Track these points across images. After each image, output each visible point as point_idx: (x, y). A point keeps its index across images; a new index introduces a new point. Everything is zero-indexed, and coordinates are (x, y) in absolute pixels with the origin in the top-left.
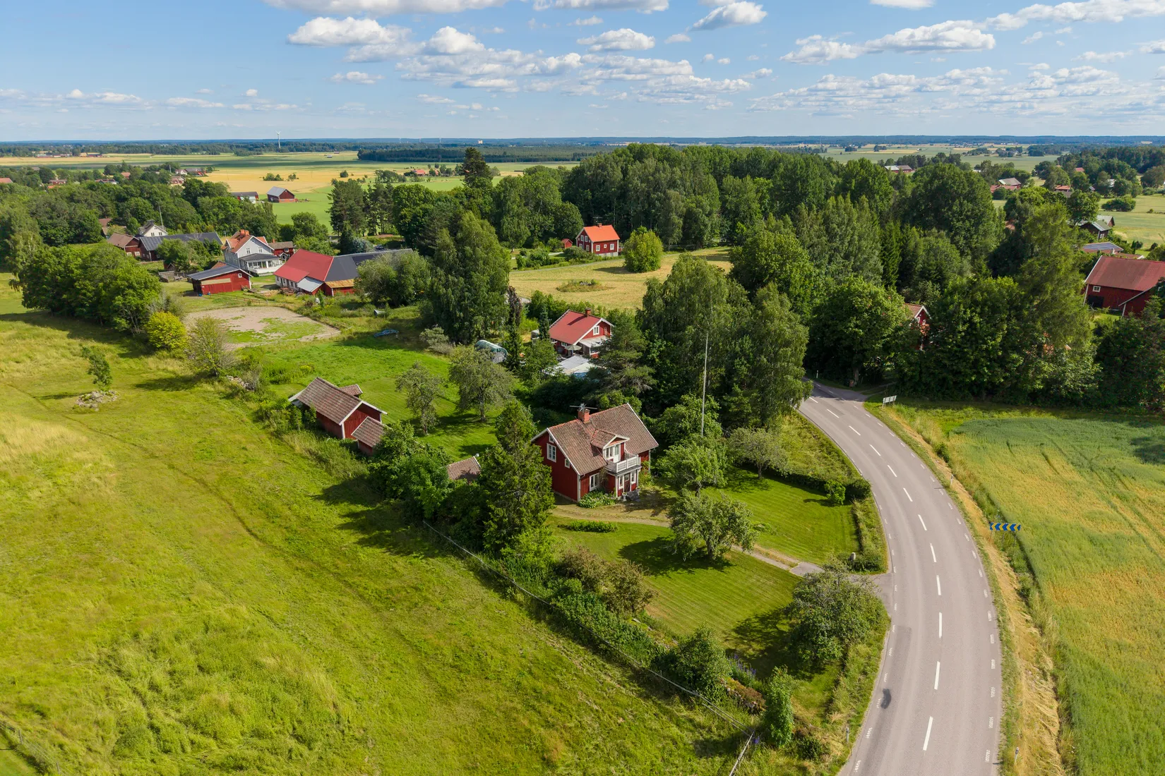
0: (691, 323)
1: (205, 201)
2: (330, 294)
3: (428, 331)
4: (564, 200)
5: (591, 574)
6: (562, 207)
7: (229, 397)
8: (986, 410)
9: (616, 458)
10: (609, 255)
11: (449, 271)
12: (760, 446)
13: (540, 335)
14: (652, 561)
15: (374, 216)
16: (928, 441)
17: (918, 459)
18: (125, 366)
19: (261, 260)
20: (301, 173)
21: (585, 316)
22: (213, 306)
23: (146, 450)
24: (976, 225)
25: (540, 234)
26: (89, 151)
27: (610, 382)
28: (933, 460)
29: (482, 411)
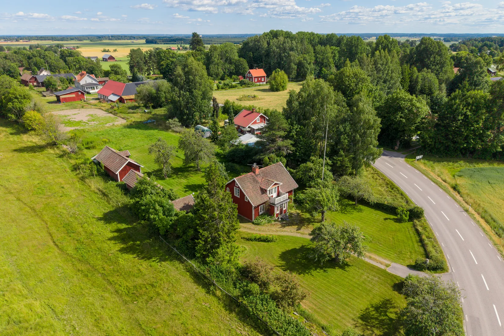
0: (313, 115)
1: (69, 59)
2: (124, 103)
3: (170, 120)
4: (240, 56)
5: (265, 279)
6: (239, 60)
7: (61, 156)
8: (471, 162)
9: (275, 195)
10: (261, 83)
11: (181, 88)
12: (357, 186)
13: (229, 123)
14: (300, 263)
15: (149, 66)
16: (445, 181)
17: (444, 192)
18: (11, 139)
19: (92, 86)
20: (119, 48)
21: (252, 112)
22: (64, 108)
23: (7, 189)
24: (441, 68)
25: (228, 74)
26: (23, 39)
27: (269, 149)
28: (453, 193)
29: (197, 165)
